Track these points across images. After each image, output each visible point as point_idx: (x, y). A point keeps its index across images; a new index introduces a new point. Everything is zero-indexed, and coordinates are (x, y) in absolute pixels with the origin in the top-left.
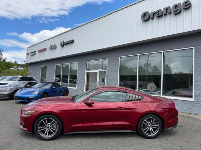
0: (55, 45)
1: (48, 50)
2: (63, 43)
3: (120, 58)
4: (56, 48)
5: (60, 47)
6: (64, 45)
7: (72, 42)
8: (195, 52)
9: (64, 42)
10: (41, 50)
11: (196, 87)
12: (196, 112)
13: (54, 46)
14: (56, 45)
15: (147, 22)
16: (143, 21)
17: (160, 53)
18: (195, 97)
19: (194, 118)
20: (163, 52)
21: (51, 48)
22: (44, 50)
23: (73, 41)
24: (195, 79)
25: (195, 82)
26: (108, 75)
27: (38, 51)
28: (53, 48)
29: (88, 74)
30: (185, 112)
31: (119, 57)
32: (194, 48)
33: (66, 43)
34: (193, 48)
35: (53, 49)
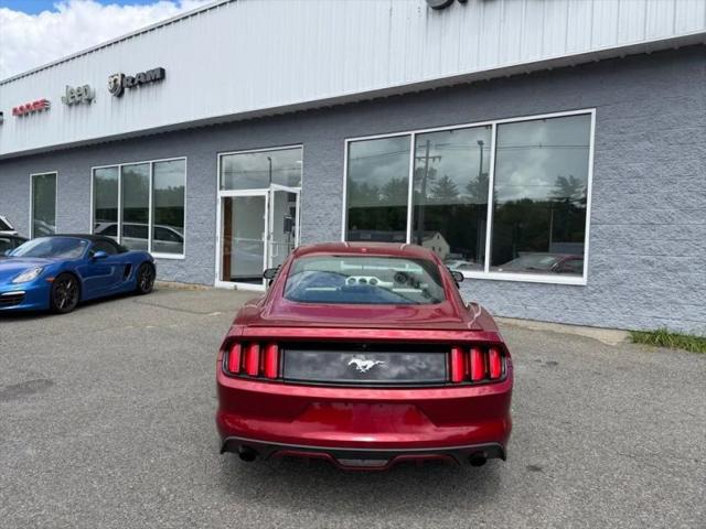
0: (86, 89)
1: (57, 107)
2: (119, 79)
3: (349, 143)
4: (89, 101)
5: (110, 95)
6: (126, 90)
7: (159, 76)
8: (596, 125)
9: (123, 76)
10: (28, 106)
11: (594, 239)
12: (592, 318)
13: (82, 91)
14: (92, 87)
15: (444, 13)
16: (430, 9)
17: (487, 126)
18: (593, 272)
19: (586, 339)
20: (494, 123)
21: (71, 101)
22: (41, 107)
23: (162, 71)
24: (592, 214)
25: (591, 224)
26: (305, 206)
27: (15, 111)
28: (77, 99)
29: (228, 202)
30: (560, 320)
31: (347, 140)
32: (593, 111)
33: (133, 80)
34: (590, 114)
35: (78, 103)
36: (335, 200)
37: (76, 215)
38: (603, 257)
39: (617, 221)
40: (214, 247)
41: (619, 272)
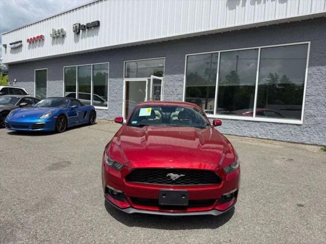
0: (62, 30)
1: (48, 39)
2: (78, 25)
3: (188, 56)
4: (64, 36)
5: (73, 33)
6: (81, 31)
7: (96, 25)
8: (310, 49)
9: (80, 24)
10: (34, 38)
11: (307, 103)
12: (305, 140)
13: (60, 31)
17: (255, 49)
18: (306, 118)
19: (303, 149)
20: (260, 48)
21: (55, 36)
22: (41, 38)
24: (306, 91)
25: (306, 96)
27: (28, 40)
28: (58, 35)
30: (289, 140)
32: (309, 43)
33: (85, 26)
34: (308, 44)
35: (57, 37)
36: (180, 83)
37: (56, 89)
38: (311, 111)
39: (319, 94)
40: (121, 104)
41: (319, 119)
